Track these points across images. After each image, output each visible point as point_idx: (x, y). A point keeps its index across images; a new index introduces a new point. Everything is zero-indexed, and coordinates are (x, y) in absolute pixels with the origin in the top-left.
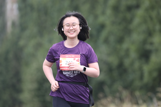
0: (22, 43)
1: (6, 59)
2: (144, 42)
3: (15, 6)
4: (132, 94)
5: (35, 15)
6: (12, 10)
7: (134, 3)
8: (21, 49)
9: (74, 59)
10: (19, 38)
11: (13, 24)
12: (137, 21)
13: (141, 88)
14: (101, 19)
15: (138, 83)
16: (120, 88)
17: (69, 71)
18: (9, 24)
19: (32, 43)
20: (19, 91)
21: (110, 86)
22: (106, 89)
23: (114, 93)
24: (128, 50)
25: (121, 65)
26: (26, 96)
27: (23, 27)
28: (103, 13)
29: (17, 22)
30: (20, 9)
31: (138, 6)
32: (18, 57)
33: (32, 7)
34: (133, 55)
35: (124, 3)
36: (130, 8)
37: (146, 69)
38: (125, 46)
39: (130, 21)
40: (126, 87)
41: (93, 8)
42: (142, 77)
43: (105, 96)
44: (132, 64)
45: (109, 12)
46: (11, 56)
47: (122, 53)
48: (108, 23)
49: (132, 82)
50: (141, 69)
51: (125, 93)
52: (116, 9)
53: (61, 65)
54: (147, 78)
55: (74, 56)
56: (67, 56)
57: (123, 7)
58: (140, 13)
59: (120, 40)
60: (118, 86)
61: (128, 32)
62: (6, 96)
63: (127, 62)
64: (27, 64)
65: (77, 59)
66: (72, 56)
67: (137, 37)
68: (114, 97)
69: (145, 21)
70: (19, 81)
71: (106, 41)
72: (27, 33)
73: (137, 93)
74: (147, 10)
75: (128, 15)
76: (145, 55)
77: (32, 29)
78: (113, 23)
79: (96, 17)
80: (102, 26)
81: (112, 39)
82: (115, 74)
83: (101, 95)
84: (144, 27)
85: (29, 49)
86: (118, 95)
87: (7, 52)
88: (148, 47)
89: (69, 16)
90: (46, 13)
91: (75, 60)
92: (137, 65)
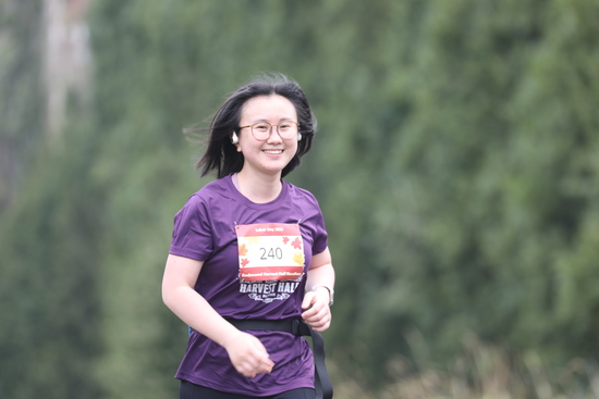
0: (103, 170)
1: (45, 231)
2: (560, 168)
3: (79, 35)
4: (513, 361)
5: (151, 66)
6: (67, 47)
7: (522, 20)
8: (100, 194)
9: (286, 240)
10: (93, 152)
11: (72, 101)
12: (531, 88)
13: (547, 341)
14: (399, 82)
15: (534, 322)
16: (469, 340)
17: (264, 282)
18: (56, 101)
19: (143, 170)
20: (92, 349)
21: (432, 333)
22: (417, 342)
23: (443, 358)
24: (497, 198)
25: (470, 254)
26: (119, 367)
27: (107, 114)
28: (407, 59)
29: (87, 94)
30: (97, 45)
31: (534, 35)
32: (88, 225)
33: (140, 38)
34: (518, 214)
35: (484, 23)
36: (504, 42)
37: (566, 267)
38: (487, 181)
39: (508, 90)
40: (490, 338)
41: (368, 39)
42: (549, 300)
43: (414, 371)
44: (513, 249)
45: (426, 54)
46: (62, 218)
47: (477, 209)
48: (423, 95)
49: (513, 316)
50: (546, 270)
51: (488, 359)
52: (453, 43)
53: (246, 262)
54: (567, 304)
55: (282, 230)
56: (260, 230)
57: (478, 39)
58: (543, 58)
59: (470, 161)
60: (462, 331)
61: (497, 128)
62: (43, 369)
63: (494, 243)
64: (123, 250)
65: (292, 238)
66: (277, 229)
67: (531, 149)
68: (447, 374)
69: (562, 91)
70: (94, 311)
71: (417, 164)
72: (123, 133)
73: (533, 360)
74: (569, 48)
75: (500, 69)
76: (562, 217)
77: (142, 118)
78: (443, 96)
79: (379, 74)
80: (403, 109)
81: (438, 156)
82: (451, 285)
83: (397, 365)
84: (557, 113)
85: (130, 194)
86: (460, 364)
87: (49, 206)
88: (573, 186)
89: (265, 92)
90: (194, 59)
91: (289, 243)
92: (531, 252)
